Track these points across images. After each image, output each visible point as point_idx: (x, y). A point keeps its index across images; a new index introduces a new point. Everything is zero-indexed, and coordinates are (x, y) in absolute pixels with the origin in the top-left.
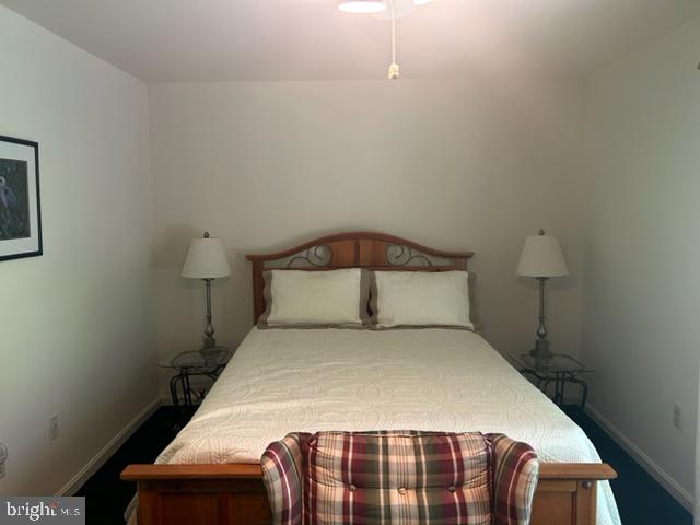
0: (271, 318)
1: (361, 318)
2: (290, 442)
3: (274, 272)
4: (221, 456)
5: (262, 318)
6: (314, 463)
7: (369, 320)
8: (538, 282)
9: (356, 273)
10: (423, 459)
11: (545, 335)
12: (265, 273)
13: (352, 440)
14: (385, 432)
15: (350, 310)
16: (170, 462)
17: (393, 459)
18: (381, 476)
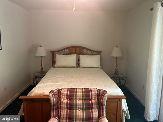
0: (56, 65)
1: (76, 65)
2: (56, 91)
3: (56, 55)
4: (41, 94)
5: (54, 65)
6: (61, 95)
7: (78, 66)
8: (116, 58)
9: (75, 55)
10: (84, 94)
11: (117, 69)
12: (54, 55)
13: (69, 90)
14: (76, 88)
15: (74, 63)
16: (30, 95)
17: (77, 94)
18: (75, 97)
